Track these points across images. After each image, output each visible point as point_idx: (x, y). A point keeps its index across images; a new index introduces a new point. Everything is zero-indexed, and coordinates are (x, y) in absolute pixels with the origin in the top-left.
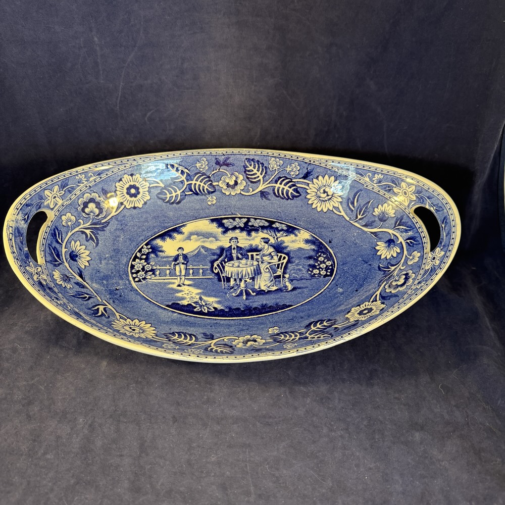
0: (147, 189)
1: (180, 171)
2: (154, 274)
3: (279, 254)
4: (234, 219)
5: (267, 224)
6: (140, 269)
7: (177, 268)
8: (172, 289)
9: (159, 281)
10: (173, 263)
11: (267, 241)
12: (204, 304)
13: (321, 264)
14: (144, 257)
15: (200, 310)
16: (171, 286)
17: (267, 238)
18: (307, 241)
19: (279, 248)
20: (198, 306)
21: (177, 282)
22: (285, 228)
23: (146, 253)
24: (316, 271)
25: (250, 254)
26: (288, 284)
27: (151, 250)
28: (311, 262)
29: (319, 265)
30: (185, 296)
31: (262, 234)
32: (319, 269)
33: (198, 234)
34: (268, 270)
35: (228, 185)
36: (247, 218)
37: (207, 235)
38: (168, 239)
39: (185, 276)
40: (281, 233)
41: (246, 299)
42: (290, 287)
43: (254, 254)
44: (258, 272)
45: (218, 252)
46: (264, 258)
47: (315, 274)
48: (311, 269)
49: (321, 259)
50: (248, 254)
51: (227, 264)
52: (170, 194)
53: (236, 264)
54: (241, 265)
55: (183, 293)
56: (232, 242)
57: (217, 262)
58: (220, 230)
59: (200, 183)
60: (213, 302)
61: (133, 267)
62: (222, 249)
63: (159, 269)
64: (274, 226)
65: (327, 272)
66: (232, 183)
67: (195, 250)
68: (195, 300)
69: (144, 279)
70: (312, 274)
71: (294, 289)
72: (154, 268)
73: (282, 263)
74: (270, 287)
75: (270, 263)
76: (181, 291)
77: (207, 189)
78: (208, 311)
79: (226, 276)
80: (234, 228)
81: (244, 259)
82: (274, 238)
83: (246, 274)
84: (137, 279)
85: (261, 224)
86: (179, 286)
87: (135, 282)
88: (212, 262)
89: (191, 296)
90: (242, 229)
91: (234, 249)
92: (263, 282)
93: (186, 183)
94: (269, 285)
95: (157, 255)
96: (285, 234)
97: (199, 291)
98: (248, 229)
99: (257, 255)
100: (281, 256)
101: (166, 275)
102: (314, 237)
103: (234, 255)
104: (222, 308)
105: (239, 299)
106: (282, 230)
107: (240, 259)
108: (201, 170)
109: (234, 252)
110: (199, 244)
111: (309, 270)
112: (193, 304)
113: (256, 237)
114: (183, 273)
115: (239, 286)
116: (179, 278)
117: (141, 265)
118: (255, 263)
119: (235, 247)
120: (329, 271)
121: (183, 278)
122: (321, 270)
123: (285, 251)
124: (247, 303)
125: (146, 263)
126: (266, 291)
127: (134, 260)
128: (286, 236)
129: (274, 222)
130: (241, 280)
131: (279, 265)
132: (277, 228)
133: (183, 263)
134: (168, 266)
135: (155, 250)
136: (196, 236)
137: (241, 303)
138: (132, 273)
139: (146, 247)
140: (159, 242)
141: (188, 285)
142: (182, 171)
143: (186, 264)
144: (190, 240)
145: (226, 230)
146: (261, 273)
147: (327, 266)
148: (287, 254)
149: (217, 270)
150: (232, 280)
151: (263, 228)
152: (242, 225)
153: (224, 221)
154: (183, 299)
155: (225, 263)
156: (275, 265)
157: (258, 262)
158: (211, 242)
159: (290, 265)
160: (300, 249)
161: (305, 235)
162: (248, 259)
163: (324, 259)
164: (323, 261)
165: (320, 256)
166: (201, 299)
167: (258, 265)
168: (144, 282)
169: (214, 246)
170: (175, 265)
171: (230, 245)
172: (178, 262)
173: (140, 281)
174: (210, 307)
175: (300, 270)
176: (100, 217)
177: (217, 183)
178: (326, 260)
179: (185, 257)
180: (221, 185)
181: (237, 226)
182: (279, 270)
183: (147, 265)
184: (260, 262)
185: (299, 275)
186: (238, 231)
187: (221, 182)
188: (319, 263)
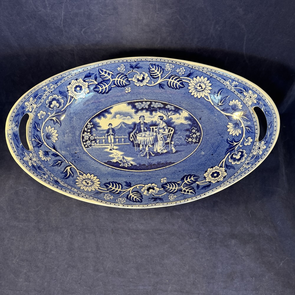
0: (87, 86)
1: (107, 73)
2: (96, 142)
3: (169, 128)
4: (142, 102)
5: (162, 106)
6: (87, 139)
7: (109, 137)
8: (107, 152)
9: (99, 147)
10: (107, 134)
11: (161, 118)
12: (125, 162)
13: (193, 134)
14: (89, 130)
15: (123, 165)
16: (106, 150)
17: (162, 116)
18: (186, 118)
19: (169, 123)
20: (122, 163)
21: (109, 147)
22: (173, 109)
23: (90, 128)
24: (190, 140)
25: (151, 128)
26: (173, 148)
27: (93, 126)
28: (188, 133)
29: (192, 135)
30: (114, 156)
31: (159, 114)
32: (191, 138)
33: (120, 113)
34: (162, 139)
35: (138, 80)
36: (150, 101)
37: (125, 115)
38: (102, 118)
39: (114, 143)
40: (171, 112)
41: (149, 158)
42: (174, 151)
43: (154, 127)
44: (156, 140)
45: (133, 126)
46: (160, 130)
47: (189, 142)
48: (187, 138)
49: (194, 131)
50: (150, 127)
51: (138, 135)
52: (102, 88)
53: (143, 135)
54: (146, 136)
55: (113, 155)
56: (141, 119)
57: (132, 133)
58: (134, 110)
59: (120, 80)
60: (130, 160)
61: (83, 137)
62: (135, 124)
63: (99, 139)
64: (167, 107)
65: (196, 140)
66: (141, 78)
67: (119, 125)
68: (120, 159)
69: (91, 145)
70: (188, 141)
71: (176, 152)
72: (96, 138)
73: (171, 134)
74: (163, 150)
75: (163, 134)
76: (112, 153)
77: (125, 83)
78: (128, 166)
79: (137, 143)
80: (142, 109)
81: (148, 131)
82: (166, 116)
83: (149, 142)
84: (86, 146)
85: (159, 106)
86: (111, 150)
87: (86, 148)
88: (129, 134)
89: (118, 156)
90: (147, 110)
91: (142, 124)
92: (159, 147)
93: (111, 80)
94: (162, 149)
95: (96, 129)
96: (173, 113)
97: (122, 153)
98: (151, 110)
99: (156, 128)
100: (170, 129)
101: (102, 143)
102: (190, 115)
103: (142, 129)
104: (135, 164)
105: (145, 158)
106: (172, 110)
107: (146, 131)
108: (121, 71)
109: (142, 126)
110: (121, 121)
111: (186, 139)
112: (119, 162)
113: (156, 115)
114: (113, 141)
115: (145, 149)
116: (110, 144)
117: (88, 136)
118: (155, 134)
119: (143, 123)
120: (198, 139)
121: (113, 144)
122: (193, 138)
123: (173, 126)
124: (150, 161)
125: (90, 135)
126: (160, 153)
127: (83, 133)
128: (174, 114)
129: (166, 105)
130: (146, 146)
131: (168, 135)
132: (168, 109)
133: (112, 135)
134: (103, 137)
135: (95, 125)
136: (119, 115)
137: (147, 161)
138: (83, 142)
139: (89, 124)
140: (97, 120)
141: (116, 149)
142: (108, 73)
143: (114, 135)
144: (116, 118)
145: (137, 110)
146: (158, 141)
147: (197, 136)
148: (174, 128)
149: (132, 139)
150: (141, 146)
151: (160, 108)
152: (147, 107)
153: (136, 104)
154: (113, 158)
155: (137, 134)
156: (166, 135)
157: (156, 133)
158: (128, 119)
159: (175, 135)
160: (182, 124)
161: (185, 114)
162: (151, 131)
163: (196, 131)
164: (195, 132)
165: (193, 129)
166: (123, 158)
167: (156, 135)
168: (90, 148)
169: (130, 122)
170: (108, 136)
171: (140, 121)
172: (109, 134)
173: (88, 147)
174: (129, 164)
175: (181, 139)
176: (60, 108)
177: (131, 79)
178: (196, 132)
179: (113, 130)
180: (133, 80)
181: (144, 108)
182: (168, 139)
183: (91, 136)
184: (157, 133)
185: (179, 142)
186: (144, 111)
187: (134, 78)
188: (192, 134)
